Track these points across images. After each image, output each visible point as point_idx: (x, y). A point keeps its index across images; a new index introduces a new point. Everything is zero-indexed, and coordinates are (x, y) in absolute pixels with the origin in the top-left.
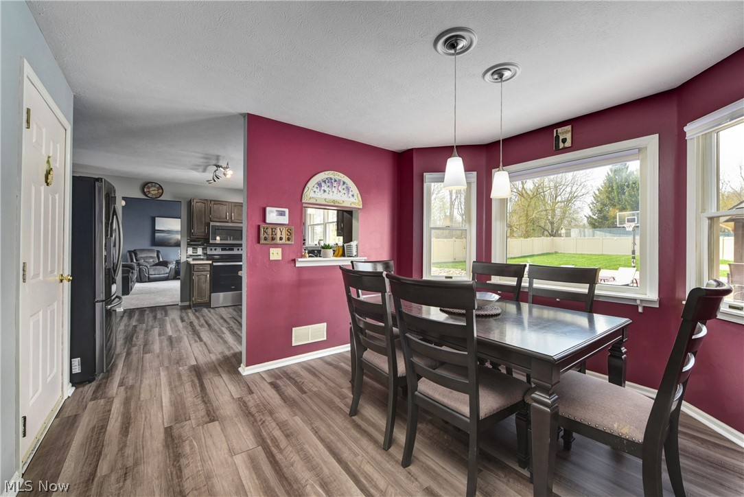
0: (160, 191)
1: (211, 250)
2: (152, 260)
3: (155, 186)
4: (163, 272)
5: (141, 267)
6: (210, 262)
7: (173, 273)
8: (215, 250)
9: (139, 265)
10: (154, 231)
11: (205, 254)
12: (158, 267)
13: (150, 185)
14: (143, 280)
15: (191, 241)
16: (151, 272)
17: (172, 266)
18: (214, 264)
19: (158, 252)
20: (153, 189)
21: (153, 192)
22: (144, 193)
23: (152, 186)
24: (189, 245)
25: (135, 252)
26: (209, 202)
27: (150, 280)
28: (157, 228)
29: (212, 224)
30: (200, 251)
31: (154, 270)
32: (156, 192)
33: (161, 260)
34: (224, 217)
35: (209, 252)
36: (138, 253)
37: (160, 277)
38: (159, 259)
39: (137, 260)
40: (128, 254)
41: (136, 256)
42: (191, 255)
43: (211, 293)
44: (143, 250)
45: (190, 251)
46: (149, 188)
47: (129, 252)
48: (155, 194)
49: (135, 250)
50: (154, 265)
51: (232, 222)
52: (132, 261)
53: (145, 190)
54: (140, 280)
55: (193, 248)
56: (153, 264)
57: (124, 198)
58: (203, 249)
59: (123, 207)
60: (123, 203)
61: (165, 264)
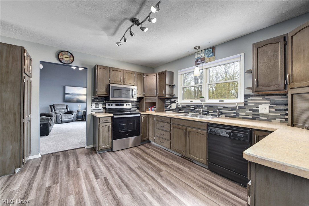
0: (72, 58)
1: (109, 105)
2: (63, 110)
3: (67, 54)
4: (70, 118)
5: (57, 115)
6: (112, 115)
7: (75, 118)
8: (112, 105)
9: (56, 113)
10: (65, 94)
11: (105, 108)
12: (67, 115)
13: (63, 53)
14: (58, 122)
15: (95, 98)
16: (63, 117)
17: (75, 114)
18: (115, 117)
19: (67, 106)
20: (66, 56)
21: (66, 59)
22: (59, 60)
23: (65, 54)
24: (93, 101)
25: (53, 106)
26: (109, 69)
27: (62, 122)
28: (66, 92)
29: (111, 85)
30: (101, 106)
31: (65, 116)
32: (68, 59)
33: (69, 110)
34: (119, 81)
35: (108, 107)
36: (56, 106)
37: (68, 120)
38: (67, 110)
39: (55, 111)
40: (50, 107)
41: (54, 108)
42: (94, 109)
43: (112, 140)
44: (58, 105)
45: (94, 106)
46: (62, 55)
47: (50, 106)
48: (67, 61)
49: (54, 105)
50: (65, 114)
51: (124, 84)
52: (52, 111)
53: (60, 57)
54: (57, 122)
55: (96, 104)
56: (64, 112)
57: (42, 62)
58: (103, 104)
59: (41, 70)
60: (41, 67)
61: (71, 113)
